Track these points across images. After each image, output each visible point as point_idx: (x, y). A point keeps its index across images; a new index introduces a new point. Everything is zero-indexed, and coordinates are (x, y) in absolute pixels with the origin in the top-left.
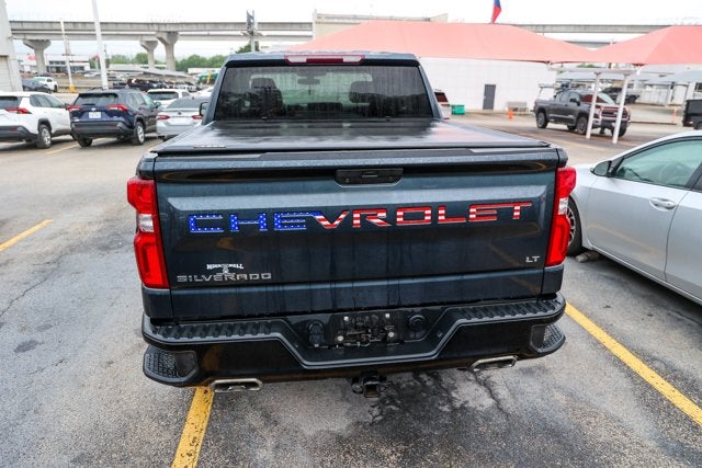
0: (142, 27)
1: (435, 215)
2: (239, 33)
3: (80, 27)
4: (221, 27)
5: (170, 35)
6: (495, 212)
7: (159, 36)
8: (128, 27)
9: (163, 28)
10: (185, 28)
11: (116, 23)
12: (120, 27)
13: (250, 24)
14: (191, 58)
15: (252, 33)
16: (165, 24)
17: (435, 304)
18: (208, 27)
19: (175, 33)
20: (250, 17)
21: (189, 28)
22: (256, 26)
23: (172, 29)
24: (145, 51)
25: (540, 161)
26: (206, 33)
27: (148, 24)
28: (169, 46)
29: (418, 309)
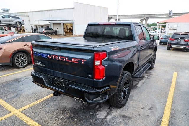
0: (140, 16)
1: (66, 59)
2: (166, 16)
3: (126, 16)
4: (161, 15)
5: (147, 18)
6: (78, 61)
7: (144, 18)
8: (137, 16)
9: (145, 16)
10: (151, 15)
11: (134, 15)
12: (135, 16)
13: (170, 14)
14: (153, 23)
15: (170, 16)
16: (146, 15)
17: (70, 81)
18: (158, 15)
19: (149, 17)
20: (170, 12)
21: (152, 15)
22: (172, 14)
23: (148, 16)
24: (141, 22)
25: (89, 50)
26: (158, 17)
27: (142, 15)
28: (146, 20)
29: (67, 81)
